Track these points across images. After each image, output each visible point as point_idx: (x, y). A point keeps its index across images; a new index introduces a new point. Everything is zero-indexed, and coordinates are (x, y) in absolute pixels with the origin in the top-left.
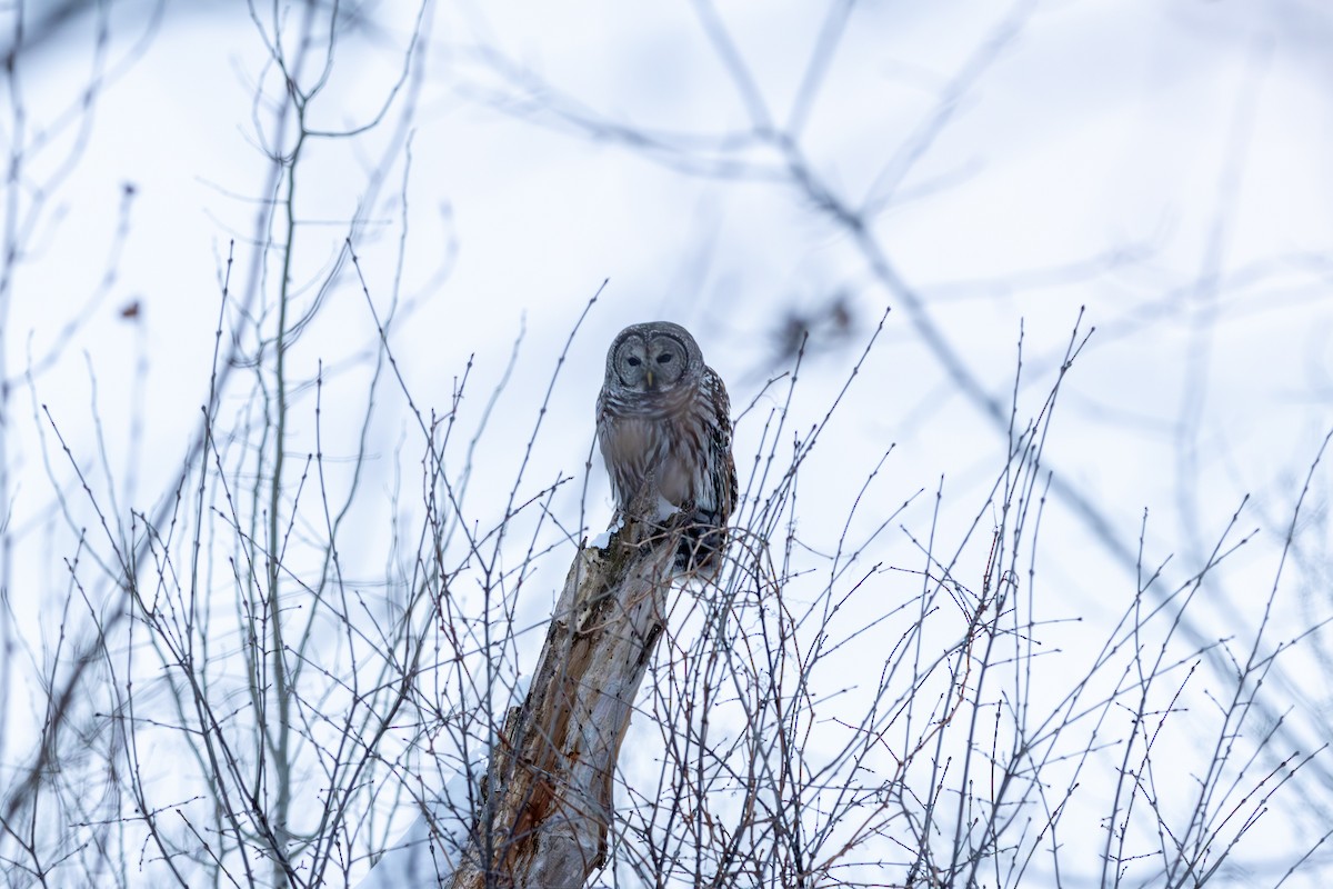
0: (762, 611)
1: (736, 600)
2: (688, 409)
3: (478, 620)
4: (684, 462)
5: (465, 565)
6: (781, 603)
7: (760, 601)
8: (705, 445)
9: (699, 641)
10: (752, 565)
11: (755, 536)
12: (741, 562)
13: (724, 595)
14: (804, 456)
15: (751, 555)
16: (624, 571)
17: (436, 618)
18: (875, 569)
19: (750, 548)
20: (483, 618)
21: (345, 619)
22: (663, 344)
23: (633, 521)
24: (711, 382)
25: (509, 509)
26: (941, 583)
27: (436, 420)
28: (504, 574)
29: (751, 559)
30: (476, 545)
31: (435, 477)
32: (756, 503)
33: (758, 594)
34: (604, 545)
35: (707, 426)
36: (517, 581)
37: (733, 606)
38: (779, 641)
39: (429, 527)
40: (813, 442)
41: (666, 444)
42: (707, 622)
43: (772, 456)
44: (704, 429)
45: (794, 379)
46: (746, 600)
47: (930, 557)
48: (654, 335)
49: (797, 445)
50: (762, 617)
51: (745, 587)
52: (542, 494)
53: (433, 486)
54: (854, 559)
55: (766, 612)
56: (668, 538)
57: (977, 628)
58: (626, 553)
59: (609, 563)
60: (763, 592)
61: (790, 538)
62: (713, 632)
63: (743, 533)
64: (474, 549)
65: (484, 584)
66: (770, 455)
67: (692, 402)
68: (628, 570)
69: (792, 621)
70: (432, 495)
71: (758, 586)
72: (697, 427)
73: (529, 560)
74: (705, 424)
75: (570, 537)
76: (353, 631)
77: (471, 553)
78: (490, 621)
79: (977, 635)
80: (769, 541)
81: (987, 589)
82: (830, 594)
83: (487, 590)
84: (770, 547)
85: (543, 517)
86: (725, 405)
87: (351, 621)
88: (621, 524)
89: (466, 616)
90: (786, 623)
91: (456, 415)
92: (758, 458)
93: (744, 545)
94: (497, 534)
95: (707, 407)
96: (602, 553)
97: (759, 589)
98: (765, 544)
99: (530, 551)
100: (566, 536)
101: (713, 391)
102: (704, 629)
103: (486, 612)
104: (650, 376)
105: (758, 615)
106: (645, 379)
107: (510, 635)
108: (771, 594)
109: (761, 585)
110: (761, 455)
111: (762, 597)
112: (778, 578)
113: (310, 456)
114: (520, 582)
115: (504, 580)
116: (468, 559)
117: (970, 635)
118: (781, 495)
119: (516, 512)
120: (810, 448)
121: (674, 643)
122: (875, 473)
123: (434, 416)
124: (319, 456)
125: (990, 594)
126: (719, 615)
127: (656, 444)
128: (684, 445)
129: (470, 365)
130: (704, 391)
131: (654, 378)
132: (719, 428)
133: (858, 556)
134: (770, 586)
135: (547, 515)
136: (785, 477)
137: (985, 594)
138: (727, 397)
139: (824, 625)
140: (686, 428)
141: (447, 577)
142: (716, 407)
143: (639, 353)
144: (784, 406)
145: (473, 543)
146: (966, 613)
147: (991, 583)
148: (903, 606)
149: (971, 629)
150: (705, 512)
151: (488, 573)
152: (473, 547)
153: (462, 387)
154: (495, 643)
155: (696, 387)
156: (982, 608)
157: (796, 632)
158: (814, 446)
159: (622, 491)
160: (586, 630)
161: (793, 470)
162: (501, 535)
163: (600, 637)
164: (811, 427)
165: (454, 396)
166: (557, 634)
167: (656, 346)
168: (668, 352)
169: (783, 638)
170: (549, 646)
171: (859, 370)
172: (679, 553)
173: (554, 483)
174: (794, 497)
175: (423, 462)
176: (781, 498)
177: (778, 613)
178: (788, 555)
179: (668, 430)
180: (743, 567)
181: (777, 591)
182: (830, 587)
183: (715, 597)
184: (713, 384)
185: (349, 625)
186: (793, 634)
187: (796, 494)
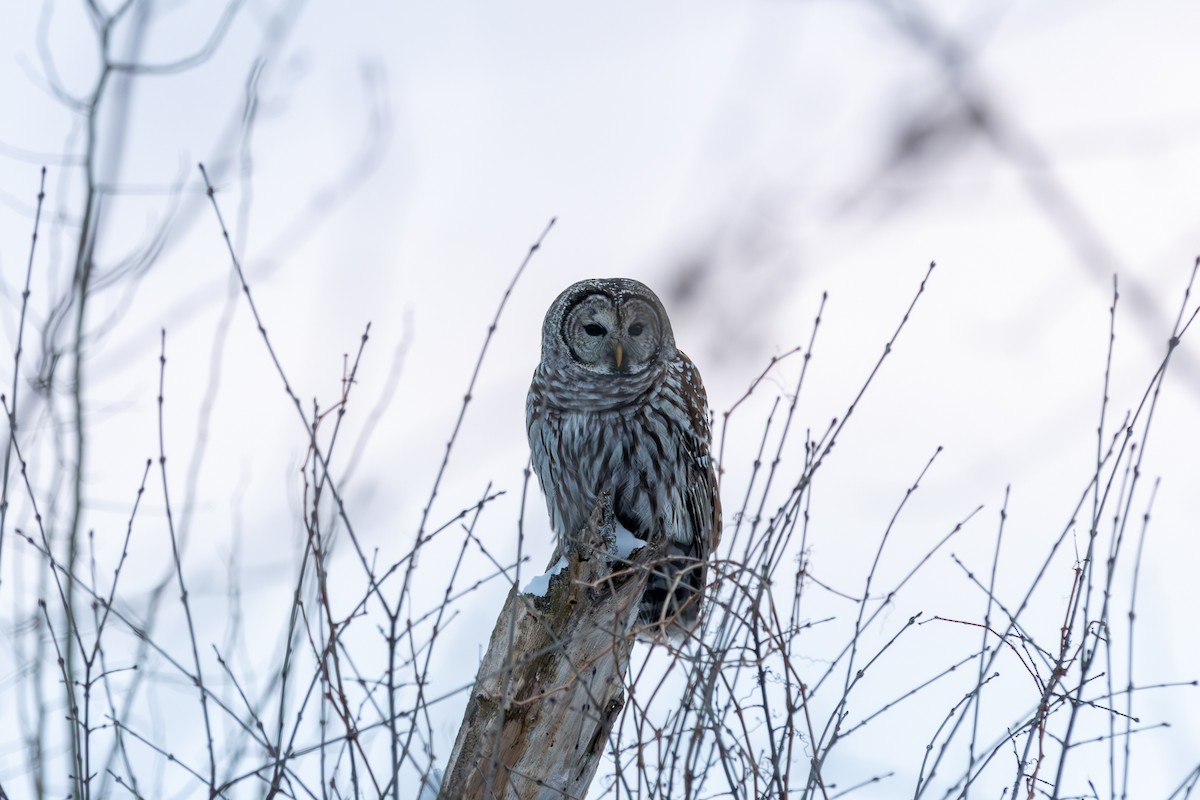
0: (762, 675)
1: (728, 657)
2: (648, 403)
3: (379, 682)
4: (644, 475)
5: (361, 610)
6: (788, 665)
7: (759, 660)
8: (671, 453)
9: (678, 714)
10: (749, 610)
11: (752, 572)
12: (734, 609)
13: (710, 652)
14: (818, 464)
15: (747, 599)
16: (570, 626)
17: (322, 680)
18: (912, 621)
19: (745, 589)
20: (386, 680)
21: (198, 681)
22: (637, 310)
23: (581, 559)
24: (681, 370)
25: (421, 532)
26: (1003, 638)
27: (320, 413)
28: (413, 621)
29: (747, 603)
30: (377, 581)
31: (318, 491)
32: (755, 524)
33: (757, 652)
34: (542, 591)
35: (674, 427)
36: (430, 633)
37: (723, 665)
38: (785, 714)
39: (312, 559)
40: (832, 443)
41: (618, 451)
42: (689, 686)
43: (777, 460)
44: (670, 431)
45: (808, 357)
46: (742, 659)
47: (991, 598)
48: (627, 297)
49: (810, 447)
50: (762, 682)
51: (740, 642)
52: (463, 514)
53: (316, 503)
54: (888, 601)
55: (768, 676)
56: (637, 572)
57: (1052, 699)
58: (573, 602)
59: (549, 616)
60: (764, 649)
61: (801, 574)
62: (698, 701)
63: (736, 568)
64: (375, 586)
65: (388, 633)
66: (774, 458)
67: (654, 395)
68: (575, 626)
69: (803, 688)
70: (315, 515)
71: (756, 639)
72: (660, 427)
73: (447, 601)
74: (670, 423)
75: (503, 571)
76: (209, 700)
77: (369, 594)
78: (395, 683)
79: (1052, 709)
80: (772, 579)
81: (1065, 646)
82: (854, 651)
83: (392, 641)
84: (773, 588)
85: (466, 543)
86: (703, 402)
87: (206, 685)
88: (564, 563)
89: (364, 676)
90: (794, 691)
91: (347, 406)
92: (757, 464)
93: (737, 584)
94: (405, 565)
95: (674, 403)
96: (539, 603)
97: (758, 644)
98: (766, 582)
99: (449, 590)
100: (498, 570)
101: (683, 382)
102: (685, 696)
103: (390, 672)
104: (620, 352)
105: (756, 680)
106: (611, 355)
107: (421, 704)
108: (774, 650)
109: (760, 639)
110: (762, 460)
111: (762, 654)
112: (783, 630)
113: (149, 462)
114: (435, 632)
115: (413, 630)
116: (364, 601)
117: (1043, 709)
118: (788, 517)
119: (429, 538)
120: (827, 451)
121: (644, 715)
122: (915, 487)
123: (317, 408)
124: (163, 460)
125: (1070, 654)
126: (704, 680)
127: (605, 449)
128: (643, 455)
129: (365, 338)
130: (671, 382)
131: (625, 355)
132: (691, 432)
133: (892, 598)
134: (773, 641)
135: (472, 542)
136: (795, 490)
137: (1063, 653)
138: (703, 392)
139: (847, 692)
140: (644, 428)
141: (337, 625)
142: (688, 402)
143: (605, 318)
144: (793, 393)
145: (372, 577)
146: (1037, 677)
147: (1071, 638)
148: (953, 668)
149: (1045, 700)
150: (678, 545)
151: (394, 619)
152: (372, 582)
153: (355, 368)
154: (403, 714)
155: (662, 375)
156: (1059, 672)
157: (808, 704)
158: (833, 449)
159: (565, 516)
160: (521, 700)
161: (805, 482)
162: (411, 567)
163: (537, 717)
164: (830, 423)
165: (344, 380)
166: (478, 713)
167: (630, 312)
168: (641, 321)
169: (791, 709)
170: (468, 729)
171: (892, 347)
172: (643, 601)
173: (480, 498)
174: (807, 517)
175: (303, 470)
176: (788, 521)
177: (784, 677)
178: (798, 596)
179: (620, 430)
180: (737, 615)
181: (782, 647)
182: (854, 641)
183: (699, 653)
184: (684, 374)
185: (203, 690)
186: (804, 705)
187: (810, 514)
